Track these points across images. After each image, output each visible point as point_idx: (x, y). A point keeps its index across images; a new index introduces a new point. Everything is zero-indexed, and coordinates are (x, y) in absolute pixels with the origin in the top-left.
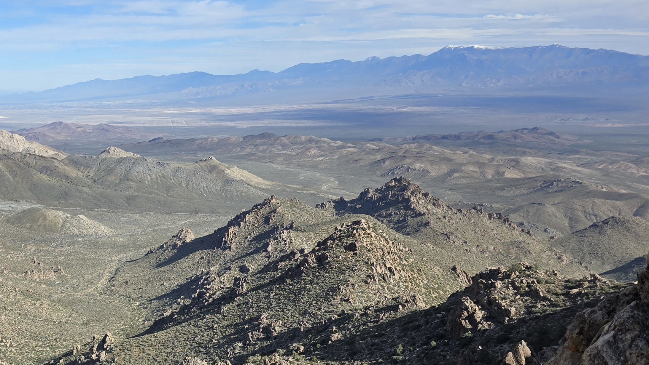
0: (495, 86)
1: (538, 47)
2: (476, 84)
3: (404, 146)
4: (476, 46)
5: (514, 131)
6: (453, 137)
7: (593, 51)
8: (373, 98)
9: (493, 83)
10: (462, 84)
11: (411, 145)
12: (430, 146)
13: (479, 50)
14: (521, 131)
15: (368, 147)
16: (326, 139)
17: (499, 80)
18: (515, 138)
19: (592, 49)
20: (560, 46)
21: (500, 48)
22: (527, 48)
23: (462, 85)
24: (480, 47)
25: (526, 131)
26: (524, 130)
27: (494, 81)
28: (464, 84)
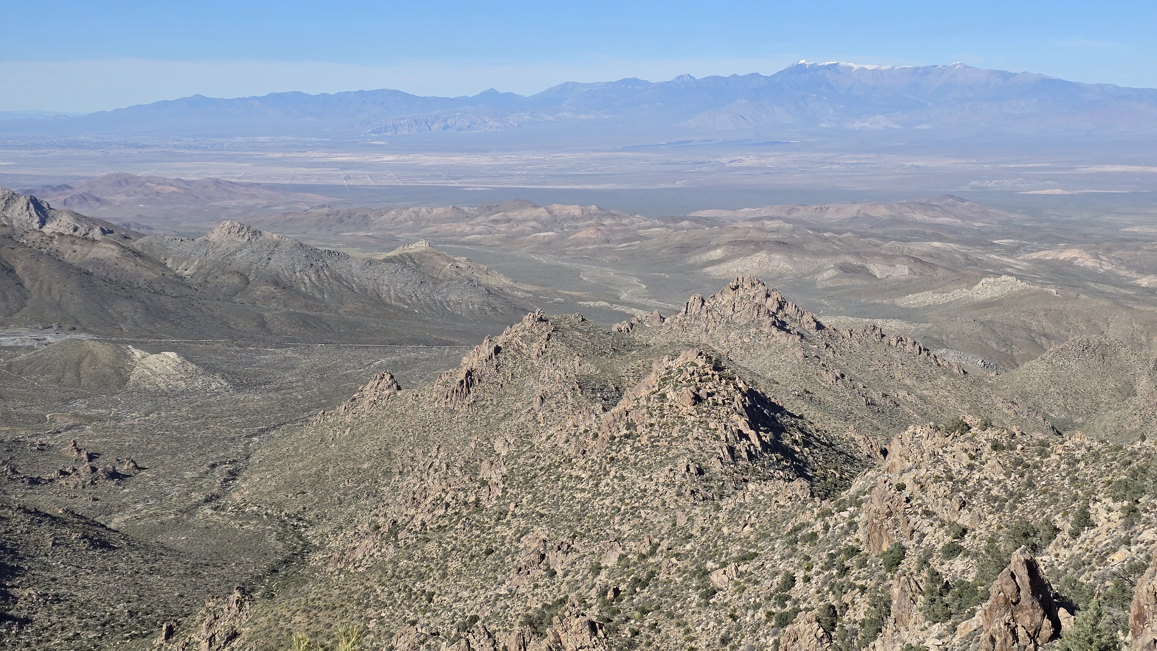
7: (1015, 74)
8: (690, 144)
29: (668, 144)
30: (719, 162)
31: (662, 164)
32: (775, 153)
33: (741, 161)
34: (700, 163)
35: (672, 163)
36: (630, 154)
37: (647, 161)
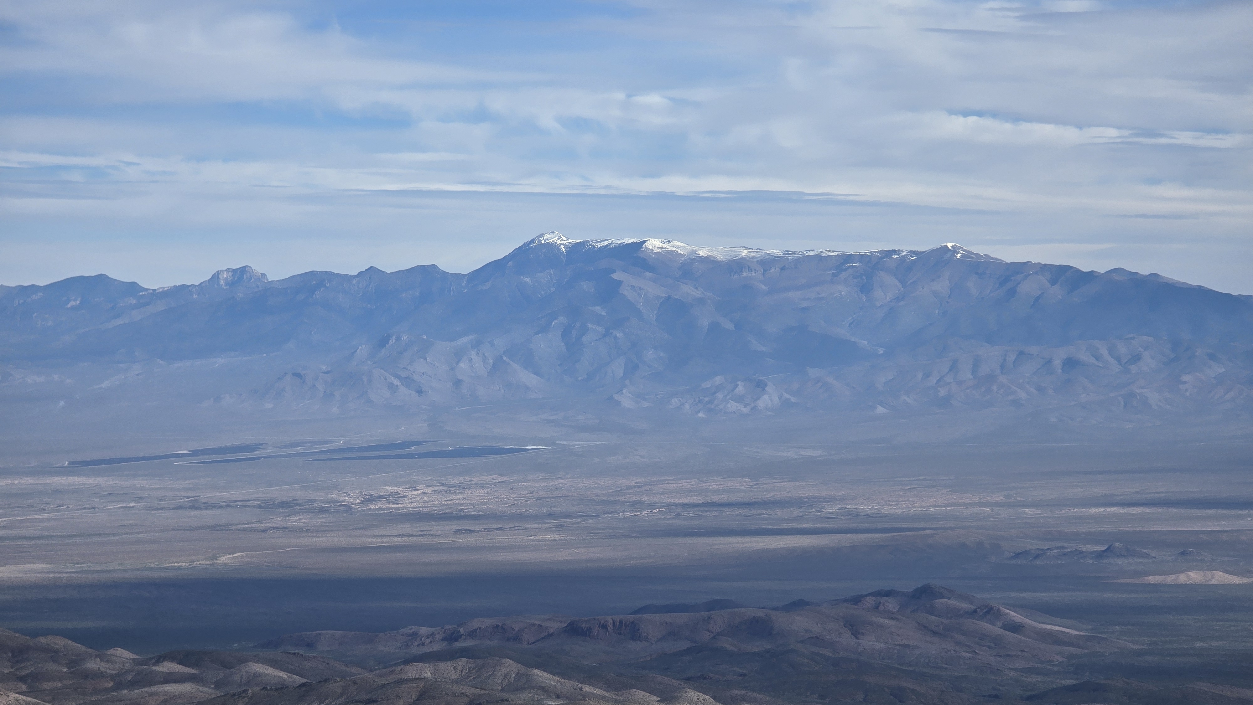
0: (745, 410)
1: (890, 253)
2: (675, 401)
3: (411, 671)
4: (654, 244)
5: (846, 600)
6: (610, 627)
7: (1091, 276)
8: (257, 454)
9: (739, 399)
10: (617, 397)
11: (442, 665)
12: (523, 669)
13: (666, 258)
14: (870, 601)
15: (256, 675)
16: (59, 642)
17: (761, 386)
18: (856, 634)
19: (1085, 268)
20: (968, 255)
21: (745, 253)
22: (849, 258)
23: (618, 403)
24: (668, 247)
25: (892, 605)
26: (883, 599)
27: (741, 389)
28: (626, 401)
29: (195, 453)
30: (335, 501)
31: (180, 507)
32: (486, 478)
33: (395, 497)
34: (284, 505)
35: (209, 506)
36: (91, 481)
37: (139, 499)
